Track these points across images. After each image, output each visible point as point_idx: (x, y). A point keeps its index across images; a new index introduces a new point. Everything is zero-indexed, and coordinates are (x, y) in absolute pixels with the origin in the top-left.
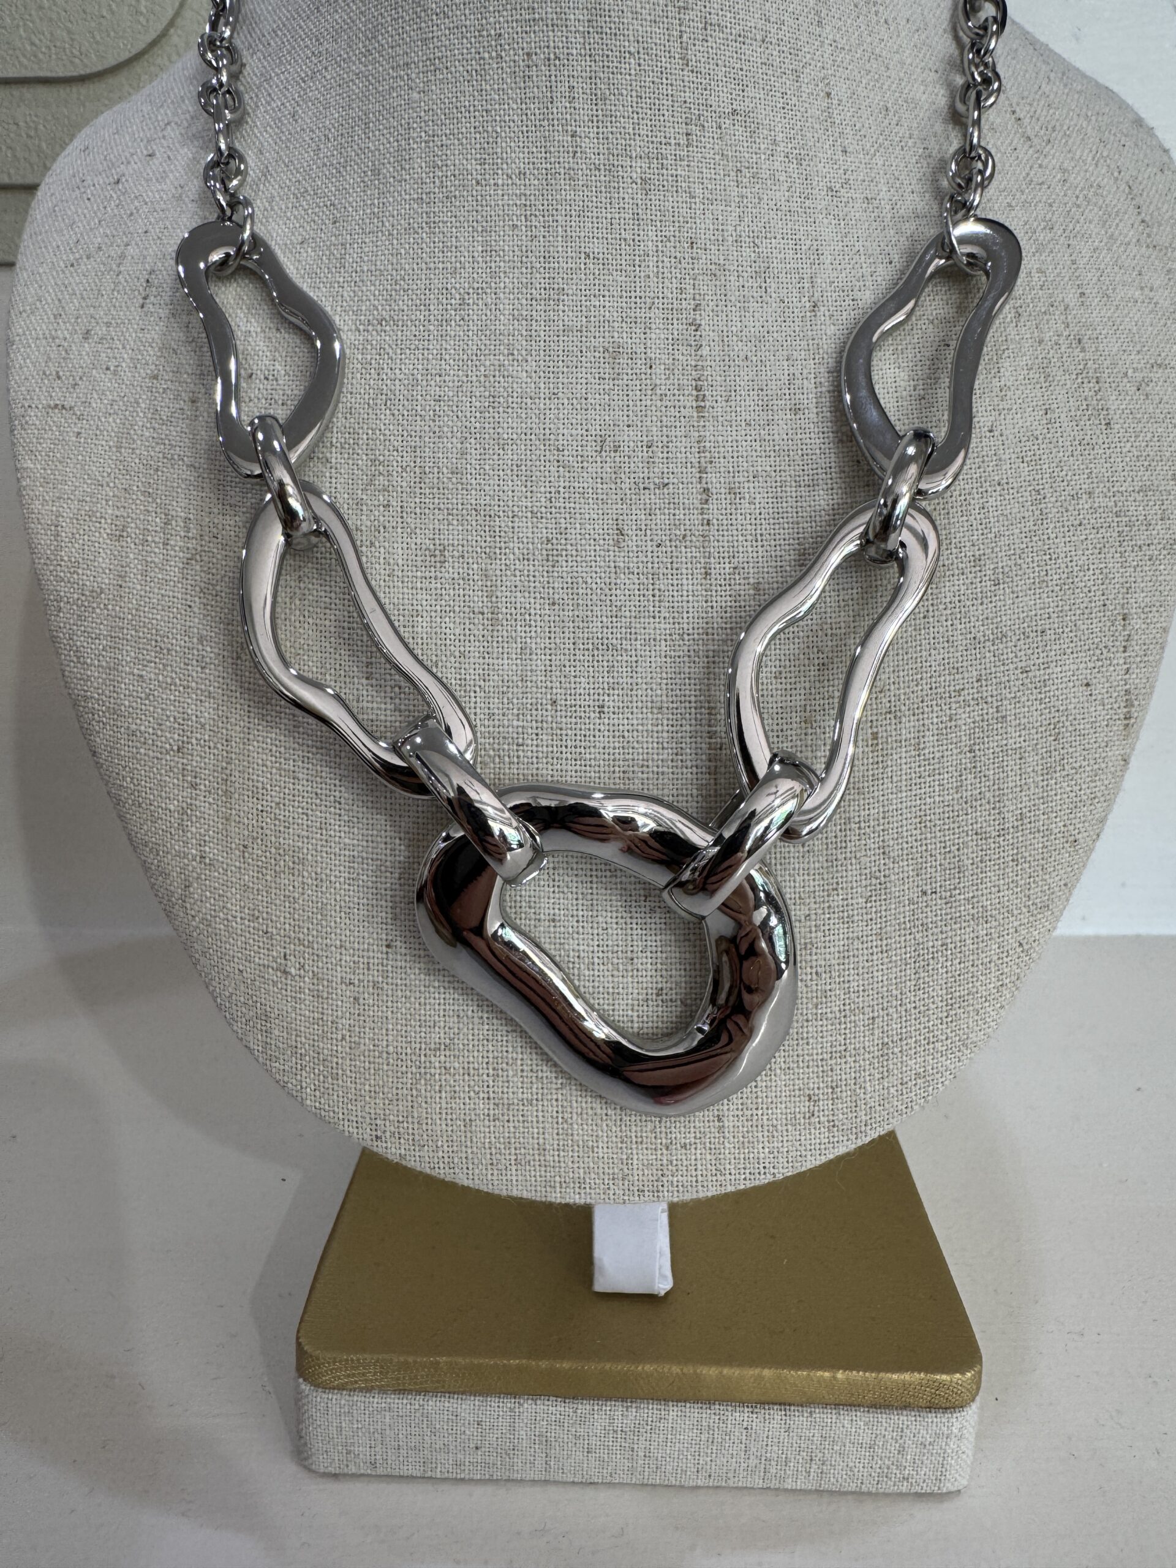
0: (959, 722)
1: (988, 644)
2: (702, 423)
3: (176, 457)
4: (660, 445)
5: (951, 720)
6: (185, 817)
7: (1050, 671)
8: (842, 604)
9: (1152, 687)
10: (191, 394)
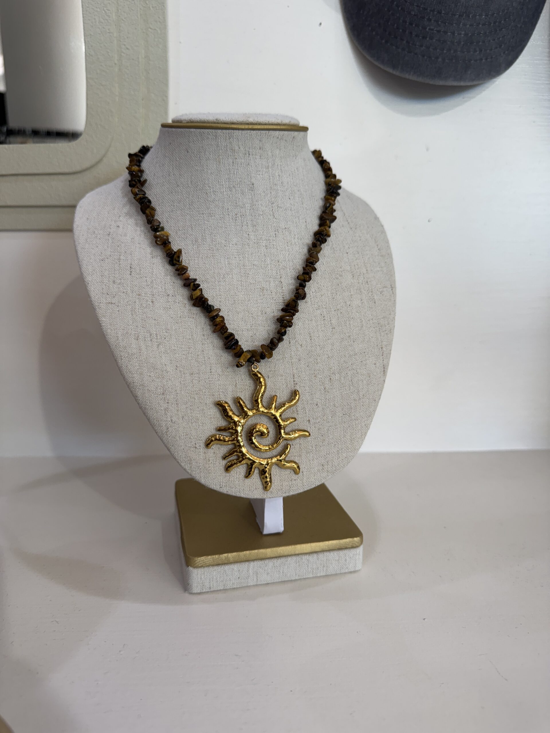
0: (349, 375)
1: (353, 356)
3: (150, 317)
5: (346, 374)
6: (166, 411)
7: (367, 361)
8: (321, 348)
9: (389, 364)
10: (151, 300)
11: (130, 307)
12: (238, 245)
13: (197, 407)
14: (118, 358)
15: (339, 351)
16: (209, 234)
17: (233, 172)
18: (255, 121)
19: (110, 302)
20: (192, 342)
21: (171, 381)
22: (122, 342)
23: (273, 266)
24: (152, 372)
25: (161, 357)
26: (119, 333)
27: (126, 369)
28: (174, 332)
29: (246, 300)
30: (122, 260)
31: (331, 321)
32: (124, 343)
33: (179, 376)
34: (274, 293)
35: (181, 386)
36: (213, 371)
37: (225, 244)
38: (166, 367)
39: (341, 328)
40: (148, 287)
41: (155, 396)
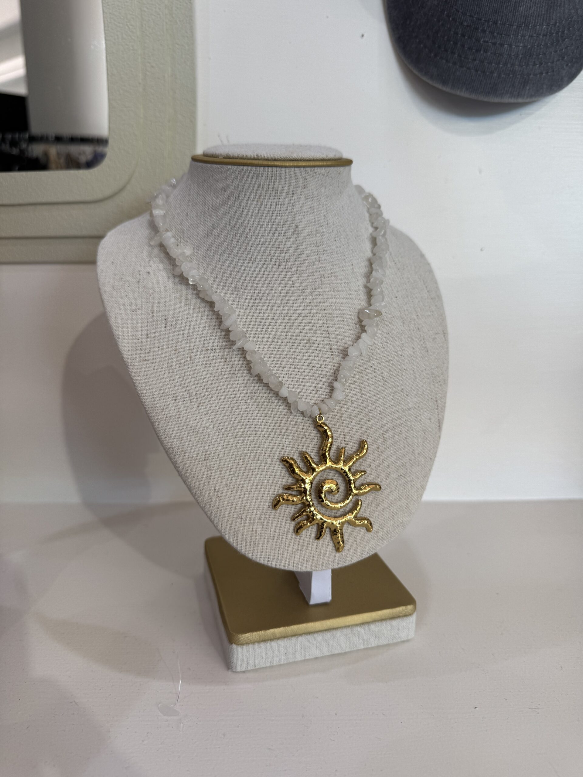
0: (403, 432)
1: (407, 411)
2: (333, 359)
3: (189, 375)
4: (324, 365)
5: (400, 432)
6: (209, 479)
7: (421, 416)
8: (372, 404)
10: (189, 356)
11: (167, 364)
12: (281, 293)
13: (242, 473)
14: (155, 421)
15: (392, 406)
16: (250, 281)
17: (276, 214)
18: (299, 156)
19: (144, 358)
20: (235, 401)
21: (213, 445)
22: (159, 403)
23: (319, 314)
24: (193, 436)
25: (202, 419)
26: (155, 394)
27: (164, 434)
28: (215, 391)
29: (292, 354)
30: (155, 311)
31: (382, 373)
32: (161, 404)
33: (222, 440)
34: (321, 344)
35: (224, 451)
36: (258, 433)
37: (268, 293)
38: (207, 431)
39: (393, 380)
40: (186, 341)
41: (197, 462)
